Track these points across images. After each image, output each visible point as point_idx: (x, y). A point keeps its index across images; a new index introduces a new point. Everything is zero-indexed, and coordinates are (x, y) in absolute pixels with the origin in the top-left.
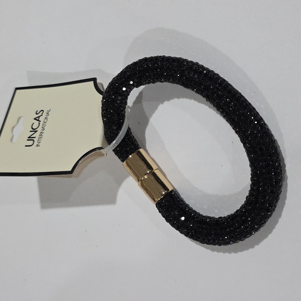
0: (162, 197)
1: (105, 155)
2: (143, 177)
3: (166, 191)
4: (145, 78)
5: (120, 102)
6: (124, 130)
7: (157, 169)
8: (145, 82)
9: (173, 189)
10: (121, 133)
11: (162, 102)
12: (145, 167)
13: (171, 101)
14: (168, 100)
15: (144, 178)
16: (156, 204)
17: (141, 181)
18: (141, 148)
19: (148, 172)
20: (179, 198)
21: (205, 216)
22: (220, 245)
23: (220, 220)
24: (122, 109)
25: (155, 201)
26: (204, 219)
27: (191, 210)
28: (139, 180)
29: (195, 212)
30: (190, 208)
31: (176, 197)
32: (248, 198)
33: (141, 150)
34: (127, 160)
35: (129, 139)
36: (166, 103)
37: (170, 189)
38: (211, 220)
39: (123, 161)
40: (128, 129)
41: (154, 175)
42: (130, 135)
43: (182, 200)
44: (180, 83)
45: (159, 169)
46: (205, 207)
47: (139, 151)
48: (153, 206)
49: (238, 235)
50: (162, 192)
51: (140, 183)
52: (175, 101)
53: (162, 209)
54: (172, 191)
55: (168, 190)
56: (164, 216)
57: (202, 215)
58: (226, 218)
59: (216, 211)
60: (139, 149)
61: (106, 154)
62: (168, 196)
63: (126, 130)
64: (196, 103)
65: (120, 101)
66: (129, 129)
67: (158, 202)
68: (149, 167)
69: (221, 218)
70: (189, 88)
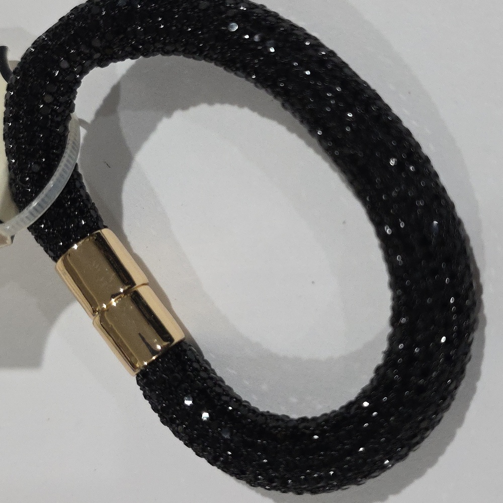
0: (154, 358)
1: (9, 240)
2: (107, 301)
3: (165, 344)
4: (122, 40)
5: (54, 101)
6: (61, 175)
7: (144, 284)
8: (123, 50)
9: (184, 336)
10: (51, 184)
11: (169, 113)
12: (113, 275)
13: (193, 111)
14: (185, 107)
15: (109, 306)
16: (138, 376)
17: (102, 312)
18: (105, 227)
19: (122, 290)
20: (198, 362)
21: (262, 414)
22: (299, 493)
23: (301, 426)
24: (59, 119)
25: (133, 366)
26: (260, 420)
27: (227, 395)
28: (94, 311)
29: (239, 401)
30: (224, 390)
31: (189, 360)
32: (382, 371)
33: (107, 233)
34: (66, 256)
35: (74, 201)
36: (178, 115)
37: (177, 336)
38: (279, 427)
39: (55, 259)
40: (72, 175)
41: (137, 299)
42: (79, 191)
43: (206, 368)
44: (215, 56)
45: (152, 283)
46: (264, 387)
47: (99, 234)
48: (129, 381)
49: (349, 470)
50: (155, 344)
51: (98, 318)
52: (202, 110)
53: (151, 390)
54: (181, 343)
55: (171, 340)
56: (155, 409)
57: (254, 411)
58: (319, 421)
59: (294, 400)
60: (100, 228)
61: (12, 238)
62: (169, 356)
63: (67, 177)
64: (254, 117)
65: (53, 96)
66: (75, 177)
67: (142, 371)
68: (125, 278)
69: (304, 420)
70: (237, 69)
